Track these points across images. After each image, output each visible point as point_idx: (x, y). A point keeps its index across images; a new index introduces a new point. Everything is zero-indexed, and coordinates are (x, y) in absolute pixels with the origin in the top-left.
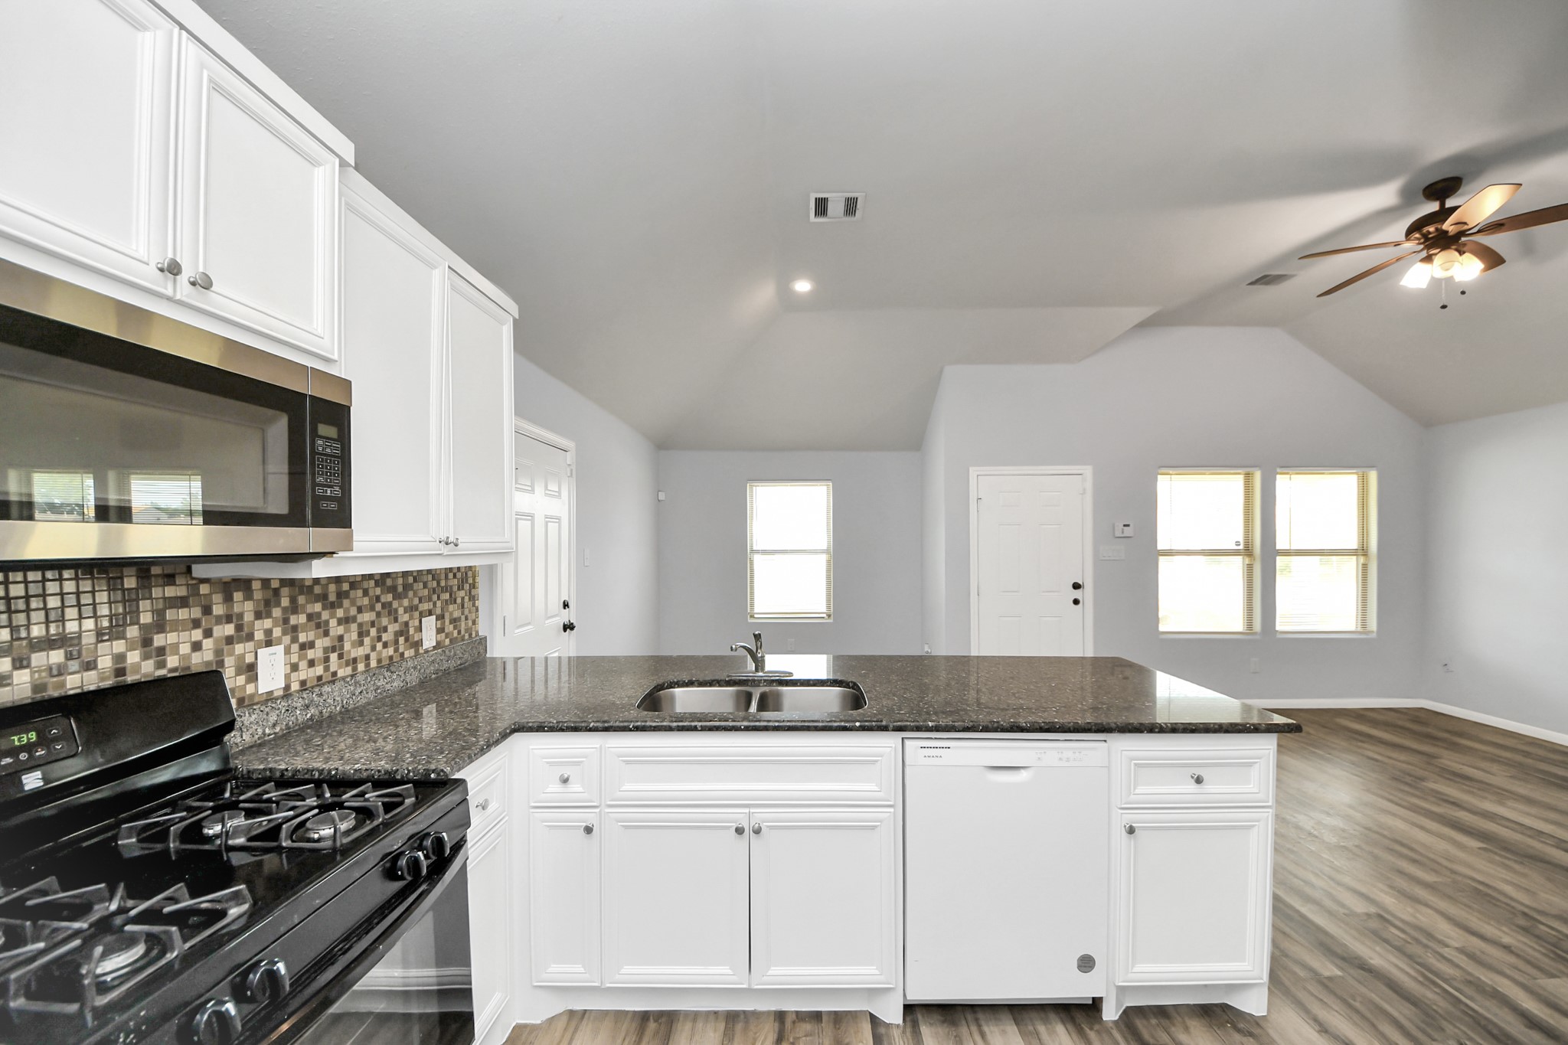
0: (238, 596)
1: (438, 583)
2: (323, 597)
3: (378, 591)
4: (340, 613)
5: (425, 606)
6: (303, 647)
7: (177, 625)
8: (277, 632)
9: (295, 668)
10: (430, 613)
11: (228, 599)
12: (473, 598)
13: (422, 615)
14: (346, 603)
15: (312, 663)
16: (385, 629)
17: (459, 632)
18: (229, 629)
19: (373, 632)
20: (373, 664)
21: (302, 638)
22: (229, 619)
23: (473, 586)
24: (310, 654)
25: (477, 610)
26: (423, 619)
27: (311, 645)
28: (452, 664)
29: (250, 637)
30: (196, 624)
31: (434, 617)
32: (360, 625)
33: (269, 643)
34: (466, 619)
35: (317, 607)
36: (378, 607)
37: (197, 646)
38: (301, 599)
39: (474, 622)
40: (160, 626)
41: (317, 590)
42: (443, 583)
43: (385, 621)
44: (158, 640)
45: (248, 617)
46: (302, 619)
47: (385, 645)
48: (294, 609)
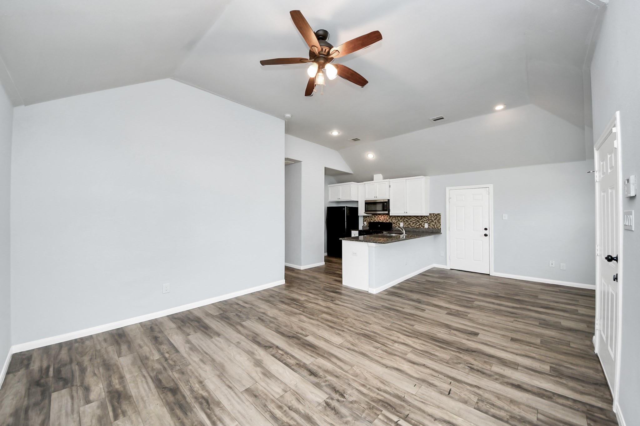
0: (399, 217)
1: (429, 219)
2: (408, 218)
3: (416, 219)
4: (410, 220)
5: (425, 222)
6: (405, 223)
7: (394, 219)
8: (402, 221)
9: (404, 225)
10: (427, 223)
11: (398, 217)
12: (439, 222)
13: (425, 223)
14: (411, 219)
15: (406, 225)
16: (417, 224)
17: (434, 227)
18: (398, 220)
19: (415, 223)
20: (415, 227)
21: (405, 222)
22: (397, 219)
23: (439, 220)
24: (406, 224)
25: (440, 224)
26: (425, 224)
27: (406, 223)
28: (430, 231)
29: (400, 221)
30: (395, 219)
31: (427, 224)
32: (413, 222)
33: (401, 222)
34: (437, 225)
35: (407, 219)
36: (416, 221)
37: (395, 221)
38: (405, 218)
39: (439, 226)
40: (392, 219)
41: (407, 218)
42: (430, 219)
43: (417, 222)
44: (392, 220)
45: (399, 219)
46: (405, 220)
47: (417, 225)
48: (404, 219)
